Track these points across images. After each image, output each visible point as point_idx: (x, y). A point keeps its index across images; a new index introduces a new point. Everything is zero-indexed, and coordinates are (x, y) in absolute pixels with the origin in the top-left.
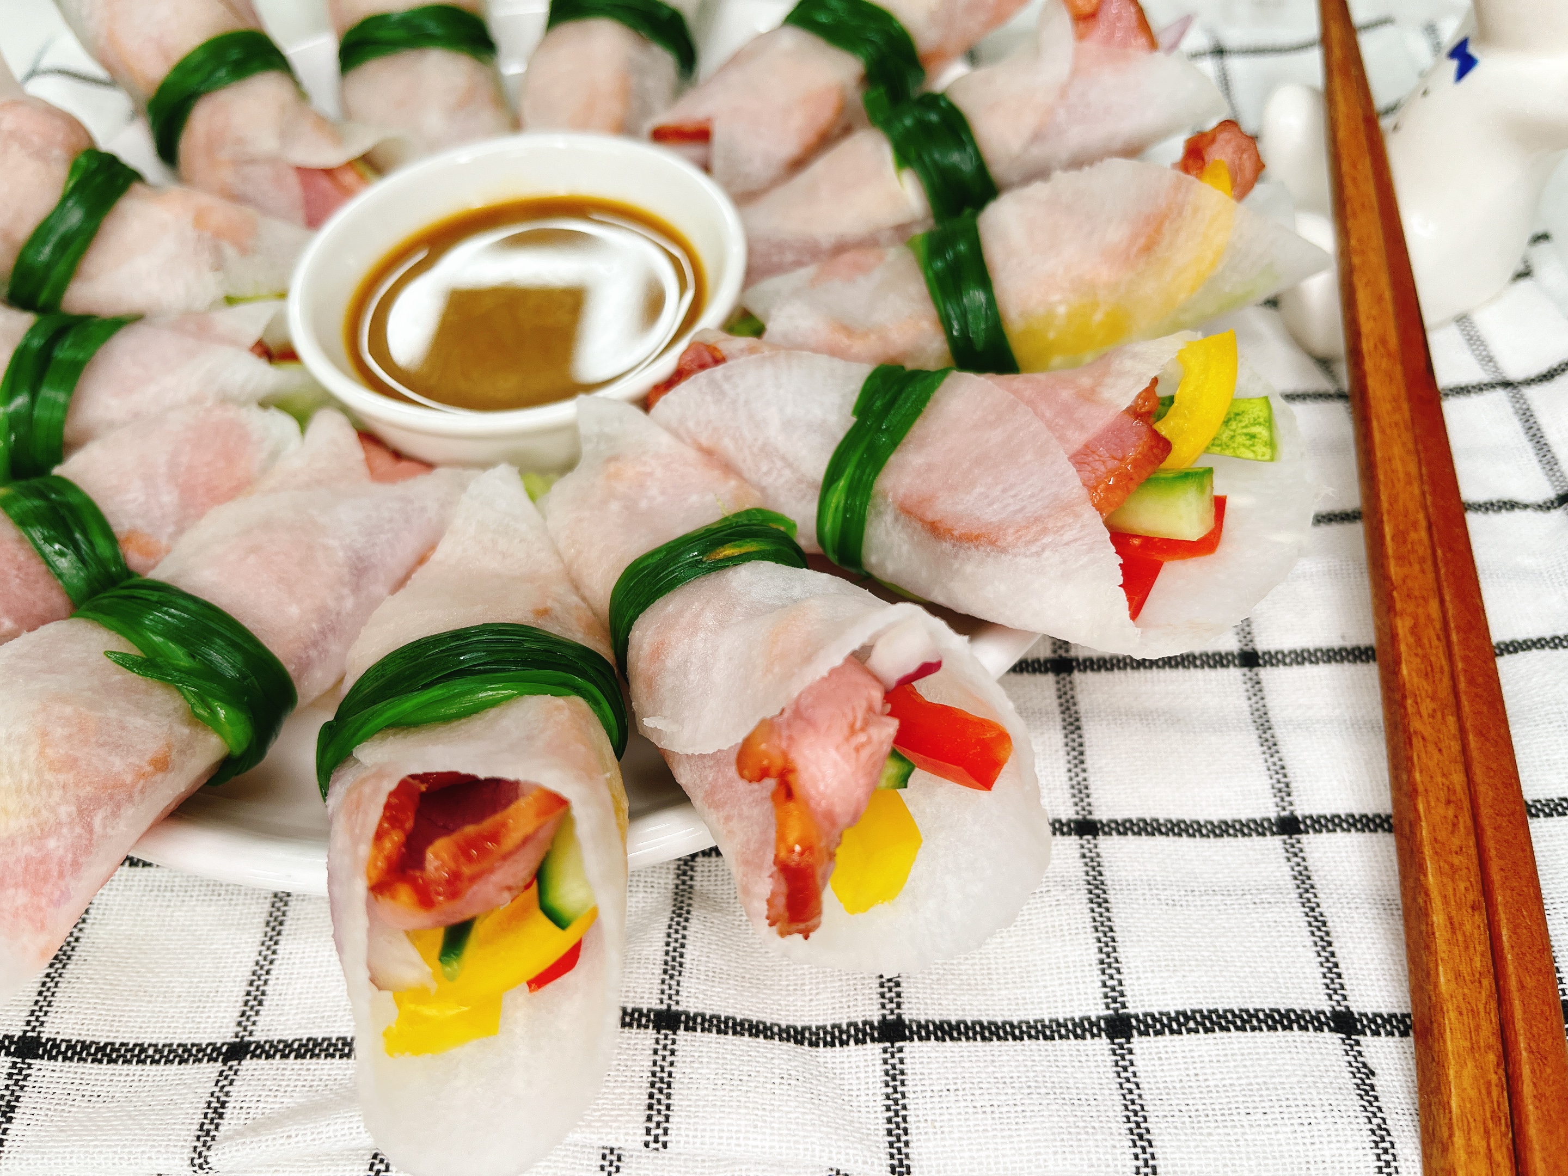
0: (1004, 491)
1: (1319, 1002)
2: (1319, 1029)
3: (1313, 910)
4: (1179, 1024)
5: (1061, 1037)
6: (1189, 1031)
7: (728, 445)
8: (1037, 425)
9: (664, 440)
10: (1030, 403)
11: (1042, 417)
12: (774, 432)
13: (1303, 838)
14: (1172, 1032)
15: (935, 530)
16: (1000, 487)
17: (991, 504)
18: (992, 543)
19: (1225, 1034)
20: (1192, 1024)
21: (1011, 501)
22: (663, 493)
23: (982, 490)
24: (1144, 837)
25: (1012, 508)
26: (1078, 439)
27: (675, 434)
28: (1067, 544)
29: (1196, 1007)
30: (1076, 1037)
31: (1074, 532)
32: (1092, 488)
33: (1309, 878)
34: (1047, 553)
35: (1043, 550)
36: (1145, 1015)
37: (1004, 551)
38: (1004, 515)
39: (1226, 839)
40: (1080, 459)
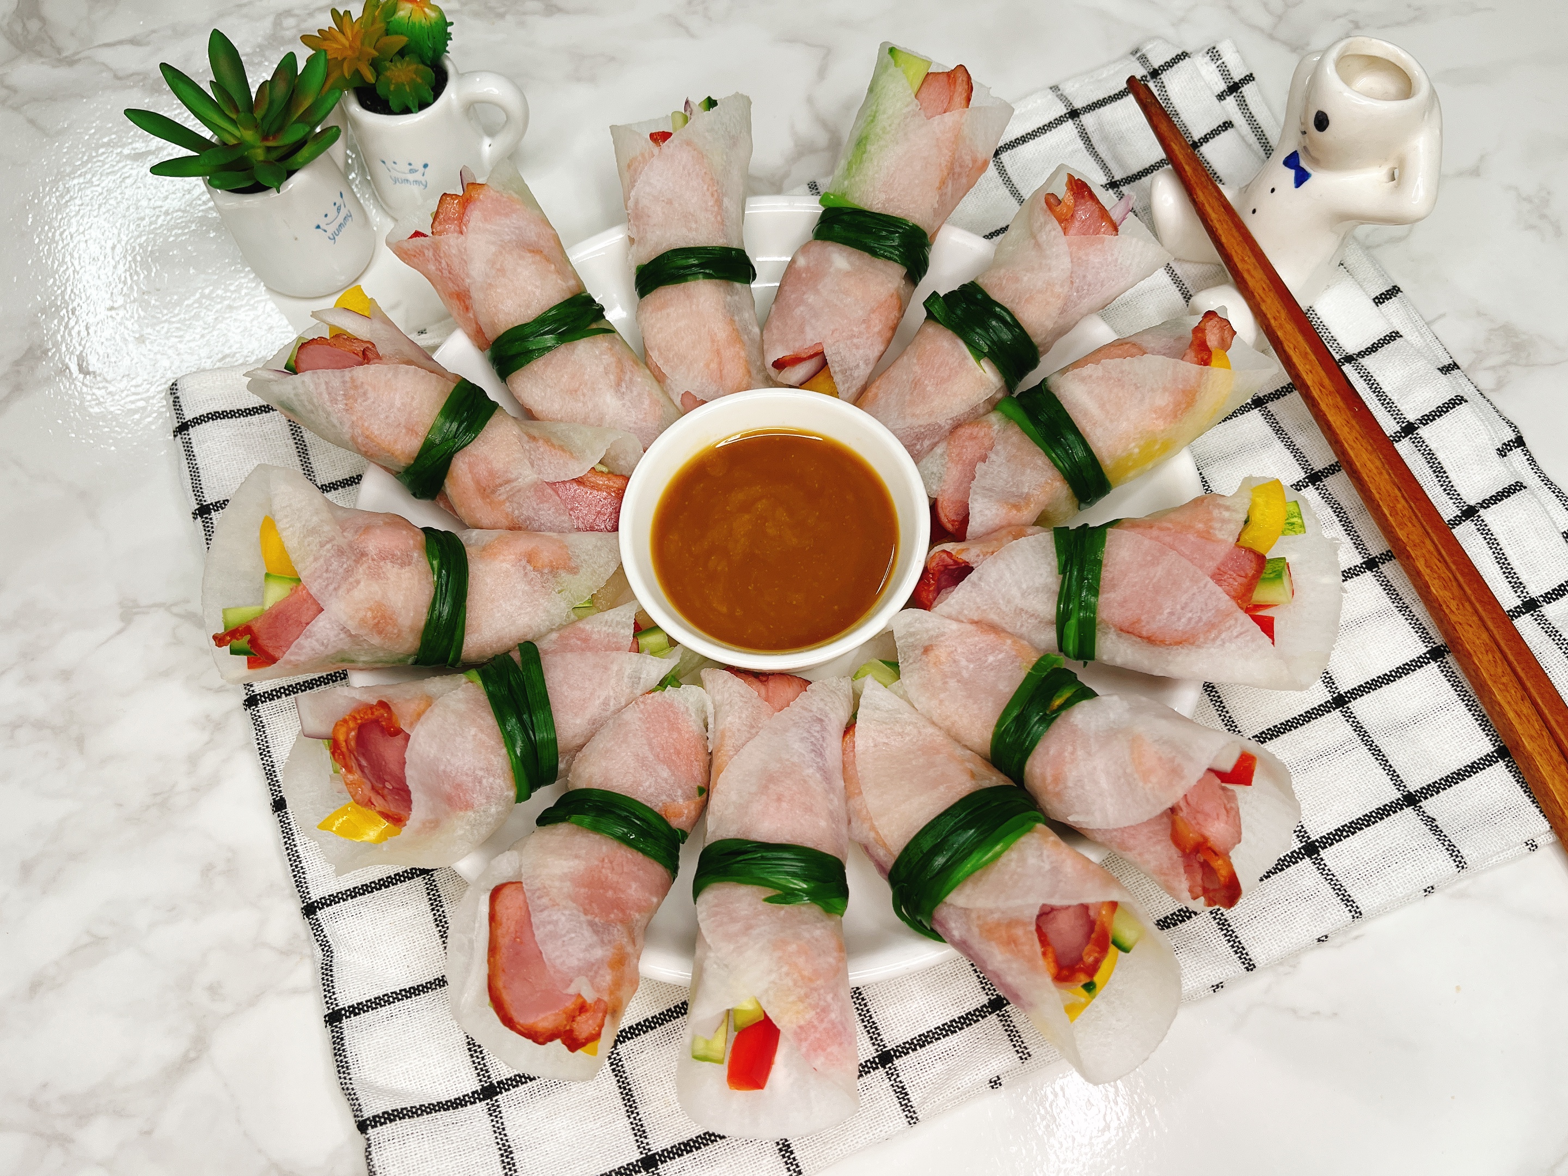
0: (1183, 608)
1: (1394, 795)
2: (1402, 809)
3: (1371, 745)
4: (1339, 836)
5: (1287, 867)
6: (1345, 837)
7: (993, 617)
8: (1185, 562)
9: (954, 626)
10: (1172, 547)
11: (1182, 554)
12: (1019, 601)
13: (1349, 705)
14: (1337, 841)
15: (1151, 640)
16: (1178, 607)
17: (1179, 619)
18: (1192, 644)
19: (1362, 832)
20: (1345, 834)
21: (1190, 615)
22: (969, 661)
23: (1168, 610)
24: (1275, 739)
25: (1193, 622)
26: (1212, 565)
27: (958, 620)
28: (1237, 637)
29: (1343, 824)
30: (1294, 863)
31: (1238, 629)
32: (1234, 598)
33: (1362, 727)
34: (1227, 644)
35: (1224, 643)
36: (1321, 838)
37: (1199, 647)
38: (1191, 626)
39: (1313, 722)
40: (1218, 577)
